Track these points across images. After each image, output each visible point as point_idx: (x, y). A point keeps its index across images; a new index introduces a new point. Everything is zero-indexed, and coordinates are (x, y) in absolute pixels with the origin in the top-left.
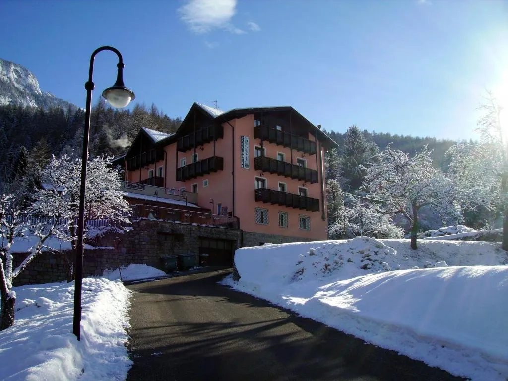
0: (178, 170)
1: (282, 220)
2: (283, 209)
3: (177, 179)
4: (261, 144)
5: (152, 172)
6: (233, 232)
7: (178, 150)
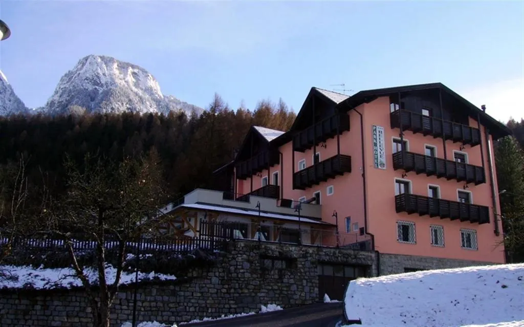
0: (295, 175)
1: (436, 235)
2: (437, 222)
3: (295, 187)
4: (401, 135)
5: (266, 179)
6: (366, 254)
7: (295, 149)
